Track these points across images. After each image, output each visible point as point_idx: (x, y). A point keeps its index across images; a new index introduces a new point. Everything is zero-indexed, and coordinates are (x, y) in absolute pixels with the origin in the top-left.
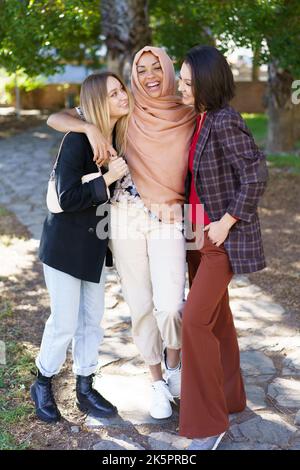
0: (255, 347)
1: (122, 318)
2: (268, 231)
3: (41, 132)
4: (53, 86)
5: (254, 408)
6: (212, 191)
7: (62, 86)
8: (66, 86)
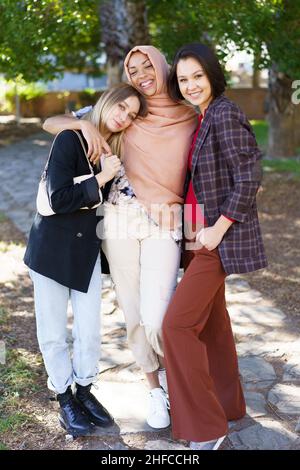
0: (255, 353)
1: (118, 324)
2: (268, 236)
3: (41, 139)
4: (53, 94)
5: (253, 415)
6: (208, 186)
7: (62, 94)
8: (67, 94)
